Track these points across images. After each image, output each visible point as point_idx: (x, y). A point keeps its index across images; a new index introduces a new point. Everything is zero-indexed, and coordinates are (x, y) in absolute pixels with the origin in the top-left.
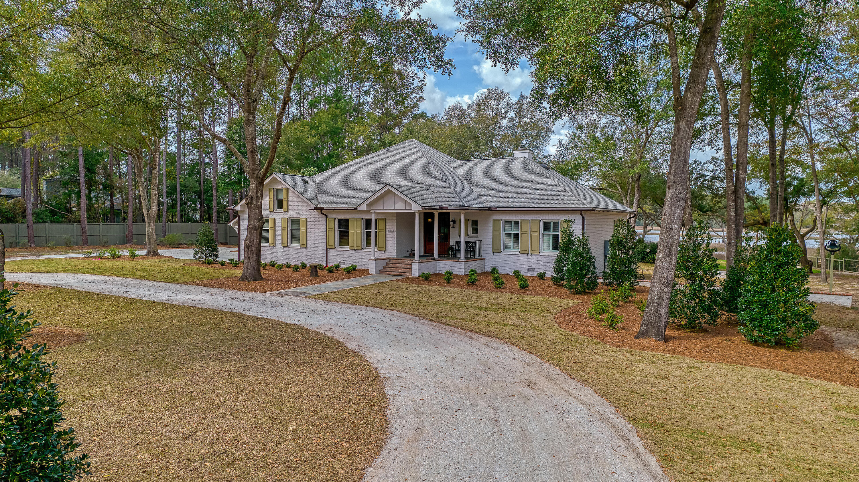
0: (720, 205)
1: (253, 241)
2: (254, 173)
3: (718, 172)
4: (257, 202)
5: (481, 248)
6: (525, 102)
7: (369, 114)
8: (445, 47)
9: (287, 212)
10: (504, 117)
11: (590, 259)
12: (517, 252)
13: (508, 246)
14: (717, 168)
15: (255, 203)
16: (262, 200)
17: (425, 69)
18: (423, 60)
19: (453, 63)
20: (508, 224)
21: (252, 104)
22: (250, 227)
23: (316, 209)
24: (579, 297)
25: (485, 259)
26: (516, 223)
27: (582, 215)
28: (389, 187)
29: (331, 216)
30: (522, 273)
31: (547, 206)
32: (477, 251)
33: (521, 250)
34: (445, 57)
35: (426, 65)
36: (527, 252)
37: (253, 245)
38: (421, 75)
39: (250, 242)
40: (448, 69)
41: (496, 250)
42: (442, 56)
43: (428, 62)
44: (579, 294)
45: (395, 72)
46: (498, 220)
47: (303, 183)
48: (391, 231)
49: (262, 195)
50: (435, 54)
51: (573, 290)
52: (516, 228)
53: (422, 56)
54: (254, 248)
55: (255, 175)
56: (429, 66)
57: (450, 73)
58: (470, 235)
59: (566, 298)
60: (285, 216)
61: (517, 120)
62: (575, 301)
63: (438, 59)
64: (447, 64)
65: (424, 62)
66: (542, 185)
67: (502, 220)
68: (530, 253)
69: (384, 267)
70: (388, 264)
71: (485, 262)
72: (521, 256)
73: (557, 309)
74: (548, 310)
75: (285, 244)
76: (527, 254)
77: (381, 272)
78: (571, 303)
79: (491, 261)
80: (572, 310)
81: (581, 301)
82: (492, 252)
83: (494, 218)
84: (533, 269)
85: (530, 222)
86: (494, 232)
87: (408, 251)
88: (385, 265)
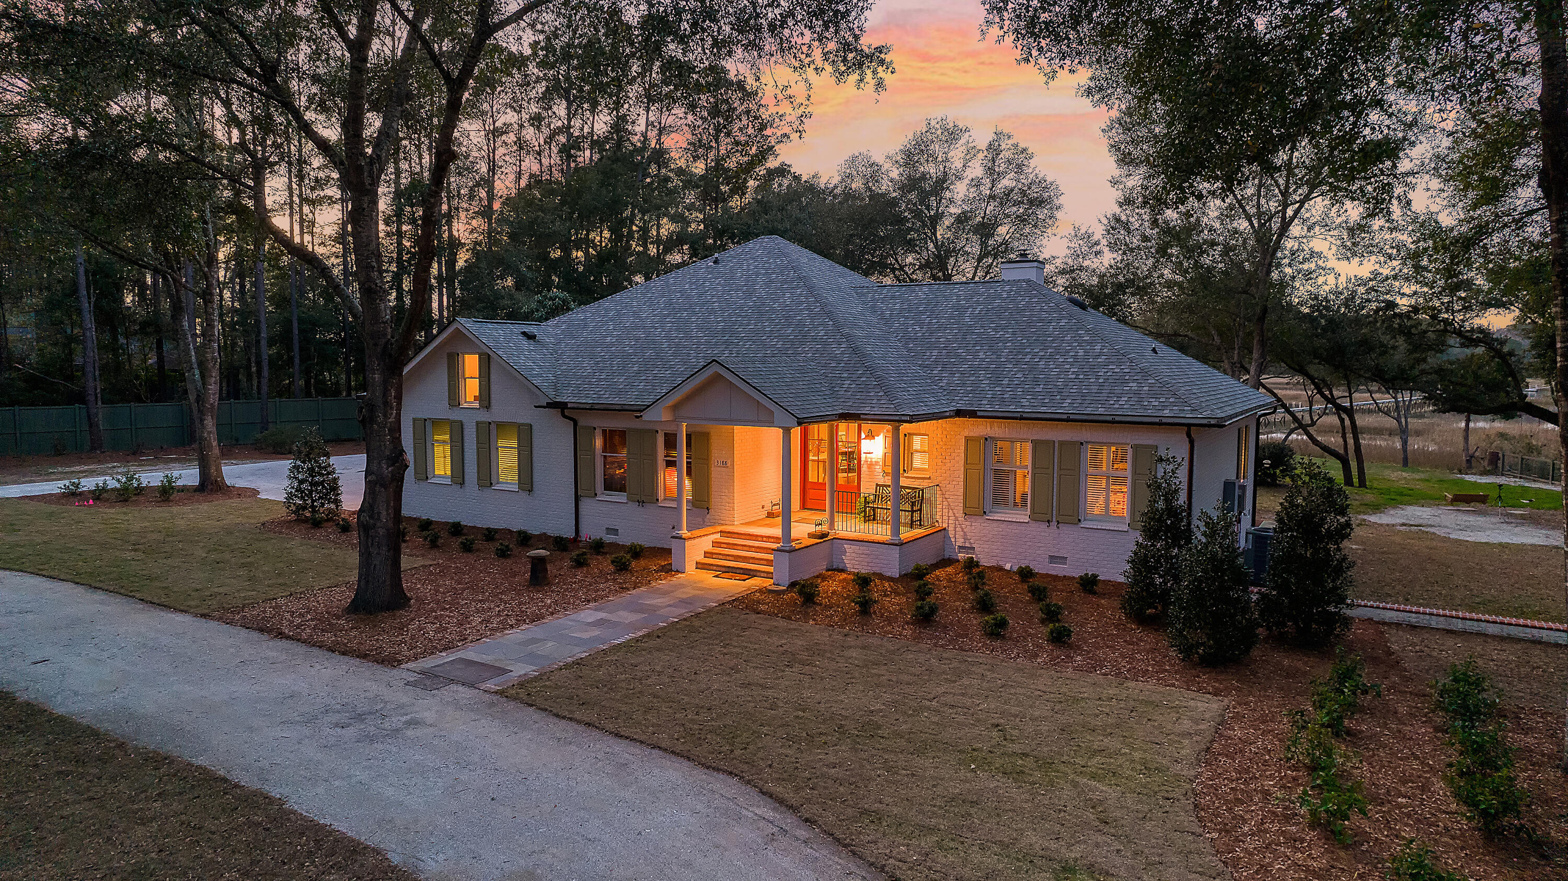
0: (1423, 366)
1: (379, 513)
2: (376, 345)
4: (385, 415)
5: (934, 503)
6: (1003, 146)
7: (680, 172)
8: (867, 13)
9: (488, 408)
10: (959, 178)
12: (1022, 515)
15: (381, 418)
16: (399, 409)
17: (810, 71)
18: (805, 49)
19: (888, 58)
21: (366, 168)
22: (369, 478)
23: (552, 405)
27: (1189, 435)
28: (715, 368)
29: (587, 422)
30: (1038, 568)
31: (1101, 411)
33: (1033, 512)
34: (867, 42)
35: (813, 62)
36: (1048, 517)
37: (378, 524)
38: (798, 90)
39: (371, 517)
40: (875, 72)
41: (972, 510)
42: (856, 38)
43: (817, 54)
44: (1210, 665)
45: (731, 83)
46: (977, 439)
47: (525, 342)
48: (724, 464)
49: (399, 398)
50: (837, 32)
53: (800, 36)
55: (379, 349)
56: (820, 66)
57: (880, 85)
58: (909, 470)
60: (485, 417)
61: (987, 182)
63: (846, 47)
64: (870, 57)
65: (808, 55)
66: (1081, 353)
67: (986, 439)
68: (1054, 519)
69: (707, 554)
70: (716, 544)
71: (946, 537)
72: (1034, 525)
73: (1183, 752)
74: (1159, 759)
75: (487, 478)
76: (1048, 521)
77: (700, 566)
78: (1207, 716)
79: (960, 534)
80: (1227, 756)
81: (1226, 701)
82: (960, 514)
83: (966, 434)
84: (1063, 560)
85: (1057, 445)
86: (968, 466)
87: (763, 507)
88: (709, 547)
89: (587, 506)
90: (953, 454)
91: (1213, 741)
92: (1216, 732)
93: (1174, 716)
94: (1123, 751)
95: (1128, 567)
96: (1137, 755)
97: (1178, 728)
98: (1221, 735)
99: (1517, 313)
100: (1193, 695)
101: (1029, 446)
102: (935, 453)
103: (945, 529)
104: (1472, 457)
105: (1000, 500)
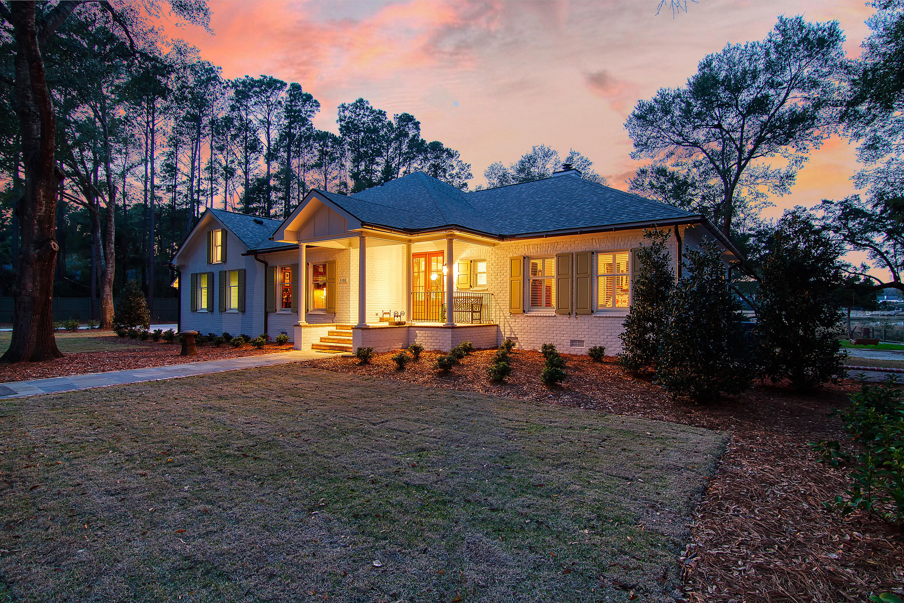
5: (490, 309)
12: (551, 312)
23: (250, 253)
30: (560, 349)
31: (606, 224)
33: (558, 308)
36: (569, 311)
41: (515, 310)
46: (518, 258)
60: (224, 268)
67: (524, 258)
68: (574, 312)
69: (322, 340)
70: (330, 333)
71: (498, 331)
72: (560, 317)
73: (667, 494)
74: (625, 502)
75: (223, 308)
76: (569, 314)
77: (314, 347)
78: (701, 448)
79: (508, 329)
80: (738, 501)
81: (725, 434)
82: (508, 314)
83: (511, 256)
84: (581, 342)
85: (574, 256)
86: (512, 279)
87: (377, 315)
88: (326, 335)
89: (272, 318)
90: (502, 271)
91: (711, 479)
92: (717, 468)
93: (658, 446)
94: (572, 487)
95: (624, 330)
96: (591, 494)
97: (660, 461)
98: (724, 472)
99: (885, 235)
100: (683, 427)
101: (553, 261)
102: (491, 272)
103: (497, 325)
104: (852, 332)
105: (535, 302)
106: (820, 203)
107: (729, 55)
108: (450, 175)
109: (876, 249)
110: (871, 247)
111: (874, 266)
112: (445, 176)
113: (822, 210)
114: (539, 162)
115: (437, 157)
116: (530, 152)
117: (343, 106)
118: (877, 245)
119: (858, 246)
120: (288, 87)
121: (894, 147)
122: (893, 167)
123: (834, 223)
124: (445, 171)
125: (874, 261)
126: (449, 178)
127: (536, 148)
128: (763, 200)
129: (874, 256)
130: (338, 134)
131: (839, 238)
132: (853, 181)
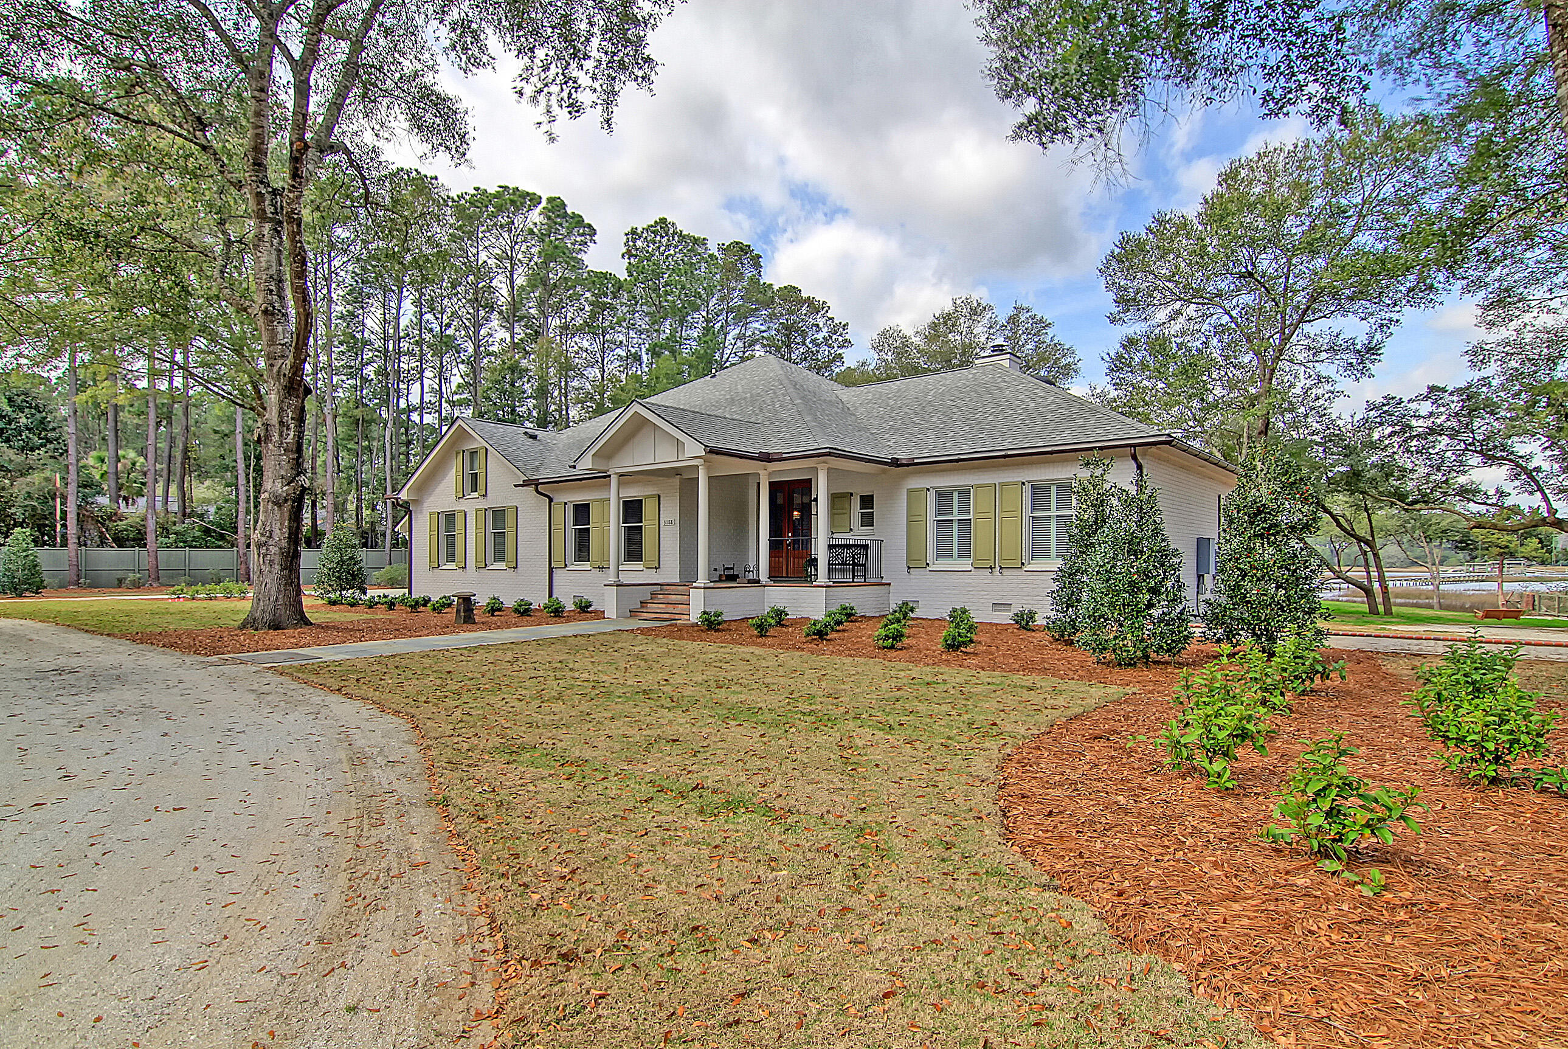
3: (1443, 418)
5: (880, 560)
9: (485, 496)
11: (1164, 557)
12: (966, 564)
13: (943, 552)
14: (1442, 409)
20: (944, 497)
23: (526, 483)
24: (1129, 674)
25: (889, 584)
26: (965, 493)
27: (1134, 457)
28: (635, 408)
29: (560, 498)
30: (973, 615)
31: (1040, 444)
32: (871, 565)
33: (975, 559)
36: (990, 564)
41: (915, 563)
44: (1130, 665)
46: (920, 490)
48: (670, 522)
51: (1109, 656)
52: (965, 508)
54: (273, 550)
58: (855, 529)
59: (1081, 678)
60: (483, 504)
62: (1113, 690)
67: (928, 490)
71: (891, 592)
79: (904, 589)
82: (905, 568)
83: (909, 486)
84: (1006, 606)
106: (1425, 391)
107: (1266, 160)
108: (812, 341)
109: (1517, 465)
110: (1510, 460)
111: (1516, 492)
112: (804, 344)
113: (1429, 403)
114: (963, 324)
115: (791, 313)
116: (948, 307)
117: (634, 232)
118: (1521, 457)
119: (1490, 459)
120: (544, 203)
121: (1533, 303)
122: (1528, 337)
123: (1449, 423)
124: (804, 334)
125: (1517, 483)
126: (810, 346)
127: (958, 302)
128: (1328, 387)
129: (1516, 476)
130: (623, 275)
131: (1458, 447)
132: (1467, 358)
